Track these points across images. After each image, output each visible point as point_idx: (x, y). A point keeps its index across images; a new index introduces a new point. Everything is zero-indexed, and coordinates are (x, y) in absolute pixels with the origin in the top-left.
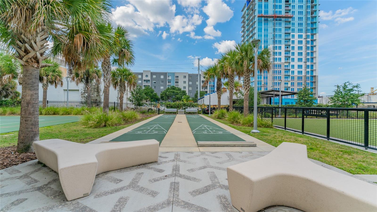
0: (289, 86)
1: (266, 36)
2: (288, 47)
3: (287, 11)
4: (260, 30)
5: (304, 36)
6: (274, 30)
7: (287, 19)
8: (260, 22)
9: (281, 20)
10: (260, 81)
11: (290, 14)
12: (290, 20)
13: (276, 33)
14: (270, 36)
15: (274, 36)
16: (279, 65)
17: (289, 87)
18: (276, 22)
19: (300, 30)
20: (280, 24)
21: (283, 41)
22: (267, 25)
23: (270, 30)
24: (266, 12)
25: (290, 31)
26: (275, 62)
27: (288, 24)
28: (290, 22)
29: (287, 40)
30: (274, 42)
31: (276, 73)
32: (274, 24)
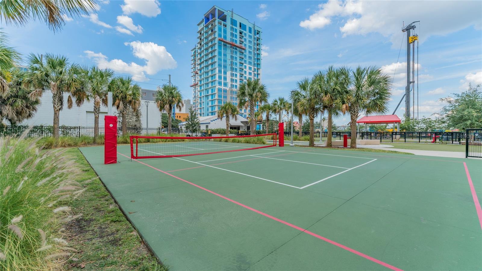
0: (242, 113)
1: (225, 61)
2: (241, 76)
3: (241, 42)
4: (220, 53)
5: (253, 69)
6: (232, 57)
7: (241, 50)
8: (220, 46)
9: (237, 49)
11: (243, 46)
12: (243, 51)
13: (233, 61)
14: (229, 62)
15: (232, 63)
16: (235, 92)
17: (243, 114)
18: (233, 50)
19: (250, 63)
20: (236, 53)
21: (238, 70)
22: (226, 50)
23: (229, 57)
24: (225, 37)
25: (243, 62)
26: (233, 89)
27: (242, 55)
28: (243, 53)
29: (241, 70)
30: (232, 69)
31: (233, 100)
32: (232, 52)
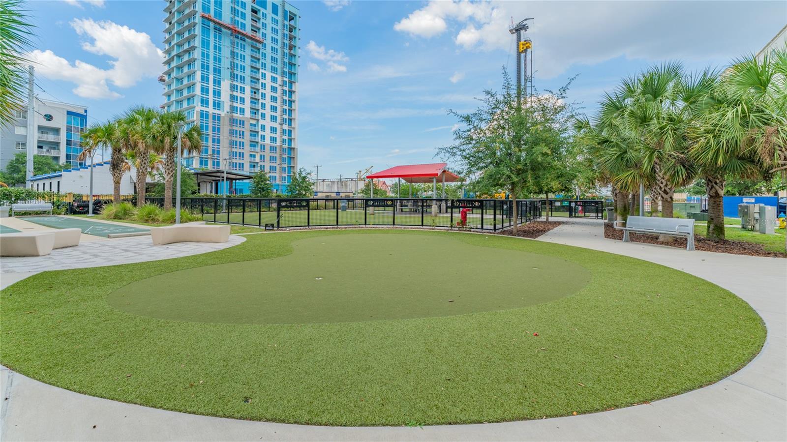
0: (256, 161)
1: (217, 60)
2: (255, 93)
3: (255, 30)
4: (205, 44)
5: (279, 81)
6: (233, 54)
7: (254, 43)
8: (206, 29)
9: (245, 41)
10: (205, 146)
11: (259, 36)
12: (260, 46)
13: (236, 61)
14: (226, 63)
15: (233, 66)
16: (240, 121)
17: (257, 163)
18: (236, 40)
19: (274, 70)
20: (243, 47)
21: (248, 79)
22: (220, 39)
23: (226, 52)
24: (219, 14)
25: (259, 66)
26: (234, 114)
27: (256, 52)
28: (259, 49)
29: (255, 80)
30: (233, 77)
31: (235, 136)
32: (232, 43)
